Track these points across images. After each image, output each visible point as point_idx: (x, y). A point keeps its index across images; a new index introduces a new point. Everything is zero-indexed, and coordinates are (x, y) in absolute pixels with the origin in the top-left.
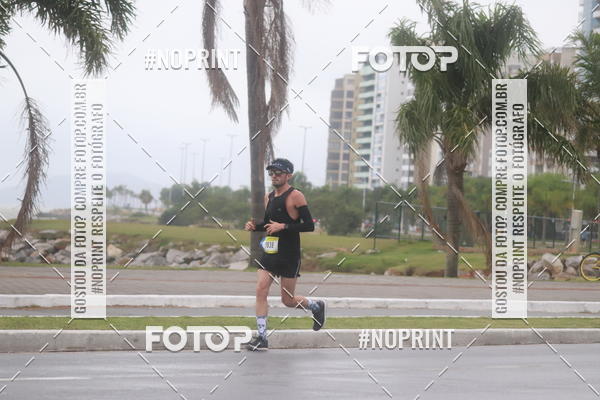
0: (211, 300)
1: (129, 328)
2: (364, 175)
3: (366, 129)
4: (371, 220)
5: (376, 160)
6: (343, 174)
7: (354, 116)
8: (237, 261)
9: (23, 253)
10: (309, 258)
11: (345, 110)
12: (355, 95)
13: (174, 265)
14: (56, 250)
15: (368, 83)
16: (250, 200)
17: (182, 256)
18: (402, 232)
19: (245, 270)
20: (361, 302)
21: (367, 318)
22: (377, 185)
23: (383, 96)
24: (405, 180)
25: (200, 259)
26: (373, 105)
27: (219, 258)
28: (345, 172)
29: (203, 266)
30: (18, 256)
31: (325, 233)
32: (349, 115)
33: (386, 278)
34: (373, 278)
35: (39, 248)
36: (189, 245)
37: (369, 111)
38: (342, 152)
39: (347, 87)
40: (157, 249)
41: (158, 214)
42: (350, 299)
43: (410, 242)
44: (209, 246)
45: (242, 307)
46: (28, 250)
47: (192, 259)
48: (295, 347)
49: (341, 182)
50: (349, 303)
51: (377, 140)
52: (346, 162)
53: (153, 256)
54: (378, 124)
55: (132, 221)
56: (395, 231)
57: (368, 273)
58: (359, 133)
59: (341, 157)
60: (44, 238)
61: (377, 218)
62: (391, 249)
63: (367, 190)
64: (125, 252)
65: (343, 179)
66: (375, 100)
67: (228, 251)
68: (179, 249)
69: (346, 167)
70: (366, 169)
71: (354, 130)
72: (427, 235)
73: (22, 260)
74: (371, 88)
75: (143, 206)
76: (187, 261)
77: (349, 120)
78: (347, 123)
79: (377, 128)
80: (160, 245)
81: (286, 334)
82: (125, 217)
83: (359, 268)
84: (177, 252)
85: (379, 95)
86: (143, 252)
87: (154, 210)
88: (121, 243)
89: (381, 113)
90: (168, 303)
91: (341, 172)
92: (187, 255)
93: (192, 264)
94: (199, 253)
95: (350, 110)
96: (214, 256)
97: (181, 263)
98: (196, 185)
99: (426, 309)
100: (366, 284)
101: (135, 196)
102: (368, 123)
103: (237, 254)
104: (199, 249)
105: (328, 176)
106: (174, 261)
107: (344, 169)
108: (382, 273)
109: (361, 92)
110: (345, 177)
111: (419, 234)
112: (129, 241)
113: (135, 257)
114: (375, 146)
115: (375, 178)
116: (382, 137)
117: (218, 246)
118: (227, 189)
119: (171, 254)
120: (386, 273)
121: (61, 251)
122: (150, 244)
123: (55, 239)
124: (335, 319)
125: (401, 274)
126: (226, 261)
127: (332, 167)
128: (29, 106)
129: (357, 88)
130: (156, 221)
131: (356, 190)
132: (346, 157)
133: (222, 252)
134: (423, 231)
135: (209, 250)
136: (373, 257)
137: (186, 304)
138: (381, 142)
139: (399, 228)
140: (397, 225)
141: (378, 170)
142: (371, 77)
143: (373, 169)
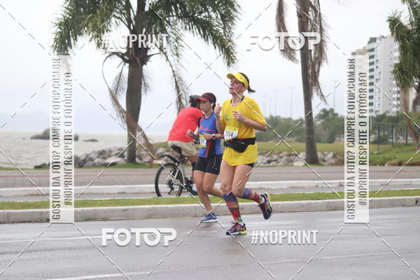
0: (285, 184)
2: (370, 108)
3: (371, 80)
5: (377, 99)
8: (298, 161)
13: (261, 164)
15: (372, 54)
16: (304, 125)
17: (266, 159)
18: (394, 140)
19: (303, 166)
22: (378, 113)
23: (379, 61)
24: (395, 110)
25: (276, 160)
26: (374, 67)
27: (287, 160)
29: (278, 164)
33: (386, 168)
34: (378, 168)
37: (372, 70)
43: (399, 146)
44: (281, 153)
45: (302, 187)
47: (271, 161)
48: (335, 210)
54: (378, 77)
56: (390, 140)
57: (375, 165)
61: (379, 133)
62: (388, 151)
63: (372, 117)
66: (375, 63)
67: (292, 155)
68: (263, 155)
70: (372, 104)
72: (409, 142)
74: (373, 56)
76: (269, 162)
79: (377, 80)
81: (329, 202)
84: (262, 157)
85: (377, 61)
89: (379, 71)
90: (260, 187)
92: (268, 159)
93: (272, 163)
94: (275, 157)
96: (284, 158)
97: (265, 163)
98: (272, 118)
99: (410, 185)
100: (374, 172)
102: (372, 77)
103: (298, 157)
104: (275, 154)
108: (384, 165)
111: (404, 141)
114: (376, 90)
115: (377, 109)
116: (380, 86)
117: (286, 153)
118: (290, 119)
120: (386, 165)
125: (395, 165)
126: (291, 161)
133: (289, 156)
134: (407, 140)
135: (281, 155)
136: (377, 156)
137: (270, 187)
139: (392, 138)
140: (391, 137)
141: (379, 105)
142: (372, 50)
143: (376, 104)
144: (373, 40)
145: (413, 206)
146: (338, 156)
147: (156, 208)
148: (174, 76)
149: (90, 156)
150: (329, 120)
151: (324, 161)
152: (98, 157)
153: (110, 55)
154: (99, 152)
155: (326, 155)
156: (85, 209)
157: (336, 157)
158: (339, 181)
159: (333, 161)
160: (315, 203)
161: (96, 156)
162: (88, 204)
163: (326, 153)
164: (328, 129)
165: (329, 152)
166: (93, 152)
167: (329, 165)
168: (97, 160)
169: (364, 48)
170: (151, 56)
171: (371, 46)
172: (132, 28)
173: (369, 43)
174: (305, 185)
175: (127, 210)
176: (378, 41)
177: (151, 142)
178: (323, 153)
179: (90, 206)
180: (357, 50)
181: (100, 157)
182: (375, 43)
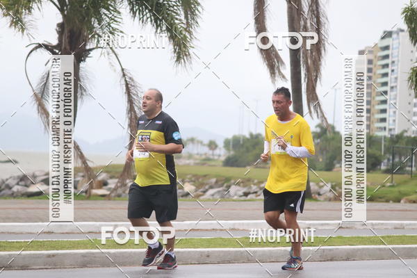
1: (202, 246)
2: (382, 125)
3: (384, 89)
4: (389, 160)
5: (392, 113)
7: (374, 79)
12: (374, 62)
13: (235, 197)
15: (385, 53)
17: (242, 190)
18: (414, 169)
20: (382, 224)
21: (388, 237)
22: (393, 133)
23: (396, 63)
24: (415, 128)
25: (256, 192)
26: (388, 70)
29: (259, 198)
33: (402, 205)
34: (392, 205)
36: (246, 182)
37: (386, 75)
40: (222, 185)
41: (223, 158)
42: (374, 222)
47: (250, 193)
48: (331, 260)
51: (392, 97)
53: (219, 192)
54: (393, 85)
55: (203, 164)
56: (408, 169)
57: (387, 201)
58: (377, 92)
61: (393, 158)
62: (405, 182)
63: (385, 137)
64: (198, 188)
66: (390, 66)
68: (239, 185)
70: (384, 120)
71: (374, 90)
73: (119, 196)
74: (387, 57)
75: (211, 152)
76: (246, 194)
79: (392, 88)
80: (225, 182)
82: (197, 161)
83: (380, 198)
84: (238, 188)
85: (393, 62)
86: (211, 187)
87: (219, 156)
88: (194, 181)
89: (395, 76)
90: (232, 227)
92: (245, 190)
93: (249, 197)
94: (254, 188)
97: (241, 196)
100: (386, 210)
101: (204, 145)
102: (385, 84)
104: (254, 184)
106: (236, 195)
108: (399, 201)
109: (378, 60)
110: (369, 127)
112: (200, 180)
113: (205, 192)
114: (391, 102)
115: (391, 127)
116: (396, 95)
119: (233, 189)
120: (402, 201)
122: (217, 182)
124: (362, 238)
125: (414, 202)
129: (375, 57)
130: (221, 164)
131: (376, 136)
132: (369, 111)
136: (391, 189)
138: (395, 99)
139: (412, 166)
140: (410, 164)
141: (394, 121)
142: (387, 48)
143: (390, 120)
144: (388, 35)
147: (93, 254)
148: (124, 75)
149: (7, 182)
150: (327, 140)
151: (319, 194)
152: (18, 184)
153: (36, 48)
154: (18, 177)
155: (321, 187)
159: (330, 195)
161: (16, 182)
163: (322, 184)
164: (325, 152)
165: (326, 183)
166: (11, 177)
167: (325, 200)
168: (15, 189)
169: (376, 45)
170: (91, 50)
171: (385, 43)
172: (66, 12)
173: (383, 38)
175: (54, 255)
176: (394, 36)
177: (90, 165)
178: (317, 184)
179: (5, 250)
180: (366, 48)
181: (20, 183)
182: (391, 39)
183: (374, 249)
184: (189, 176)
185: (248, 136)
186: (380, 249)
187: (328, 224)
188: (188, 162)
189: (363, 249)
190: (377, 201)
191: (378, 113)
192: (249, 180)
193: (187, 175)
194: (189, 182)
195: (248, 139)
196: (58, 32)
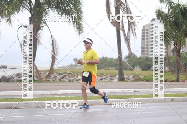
0: (107, 91)
2: (152, 53)
3: (152, 40)
6: (146, 53)
7: (148, 36)
8: (115, 79)
9: (54, 79)
10: (136, 78)
11: (146, 34)
12: (149, 30)
14: (63, 77)
19: (117, 82)
20: (151, 90)
25: (105, 79)
26: (153, 33)
28: (147, 52)
30: (53, 80)
31: (141, 70)
32: (147, 36)
35: (59, 77)
37: (152, 35)
38: (145, 47)
39: (146, 28)
44: (107, 75)
45: (116, 92)
46: (55, 78)
47: (102, 79)
49: (145, 55)
50: (147, 90)
52: (147, 49)
58: (150, 41)
59: (145, 48)
60: (60, 74)
63: (153, 58)
65: (146, 55)
67: (112, 76)
68: (99, 76)
69: (147, 51)
70: (152, 51)
71: (149, 40)
73: (54, 81)
74: (153, 28)
76: (101, 80)
77: (147, 37)
78: (146, 38)
83: (151, 80)
91: (145, 52)
92: (101, 78)
93: (102, 80)
94: (104, 77)
95: (147, 34)
96: (109, 78)
97: (99, 80)
98: (103, 57)
99: (170, 92)
102: (152, 38)
103: (115, 77)
104: (104, 76)
105: (142, 54)
106: (97, 80)
107: (146, 51)
109: (150, 29)
110: (147, 54)
111: (168, 70)
117: (110, 75)
118: (112, 58)
121: (65, 78)
123: (63, 74)
124: (143, 95)
126: (112, 79)
127: (143, 51)
128: (52, 38)
129: (149, 28)
131: (150, 57)
132: (147, 48)
135: (107, 76)
142: (153, 25)
145: (170, 102)
146: (135, 77)
149: (12, 76)
151: (128, 79)
152: (16, 77)
153: (21, 26)
154: (16, 74)
155: (129, 76)
156: (7, 103)
157: (134, 77)
158: (134, 89)
159: (133, 79)
160: (121, 100)
161: (15, 76)
162: (8, 100)
163: (129, 75)
164: (131, 64)
165: (131, 75)
166: (14, 74)
167: (131, 81)
169: (149, 23)
170: (41, 27)
171: (153, 23)
172: (32, 13)
173: (152, 21)
174: (117, 91)
175: (27, 103)
178: (128, 75)
179: (9, 101)
180: (146, 25)
181: (17, 76)
182: (155, 22)
183: (147, 99)
184: (80, 73)
185: (102, 58)
186: (149, 99)
187: (130, 90)
188: (80, 68)
189: (143, 99)
190: (150, 81)
191: (150, 49)
192: (102, 74)
193: (79, 72)
194: (80, 75)
195: (102, 59)
196: (30, 21)
